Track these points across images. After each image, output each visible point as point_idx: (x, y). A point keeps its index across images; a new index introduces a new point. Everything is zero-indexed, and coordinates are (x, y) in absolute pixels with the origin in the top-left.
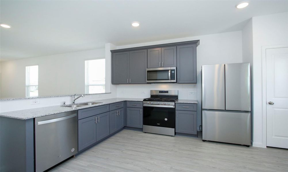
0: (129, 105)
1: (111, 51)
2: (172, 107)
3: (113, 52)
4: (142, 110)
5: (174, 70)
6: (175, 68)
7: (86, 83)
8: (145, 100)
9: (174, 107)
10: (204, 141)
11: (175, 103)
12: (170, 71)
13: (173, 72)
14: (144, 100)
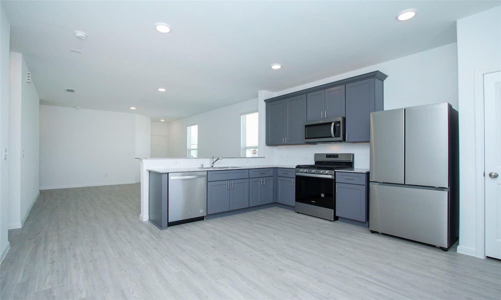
0: (280, 173)
1: (265, 101)
2: (330, 177)
3: (268, 102)
4: (294, 181)
5: (339, 122)
6: (340, 119)
7: (242, 145)
8: (298, 167)
9: (333, 178)
10: (373, 232)
11: (335, 172)
12: (333, 124)
13: (338, 125)
14: (296, 167)
